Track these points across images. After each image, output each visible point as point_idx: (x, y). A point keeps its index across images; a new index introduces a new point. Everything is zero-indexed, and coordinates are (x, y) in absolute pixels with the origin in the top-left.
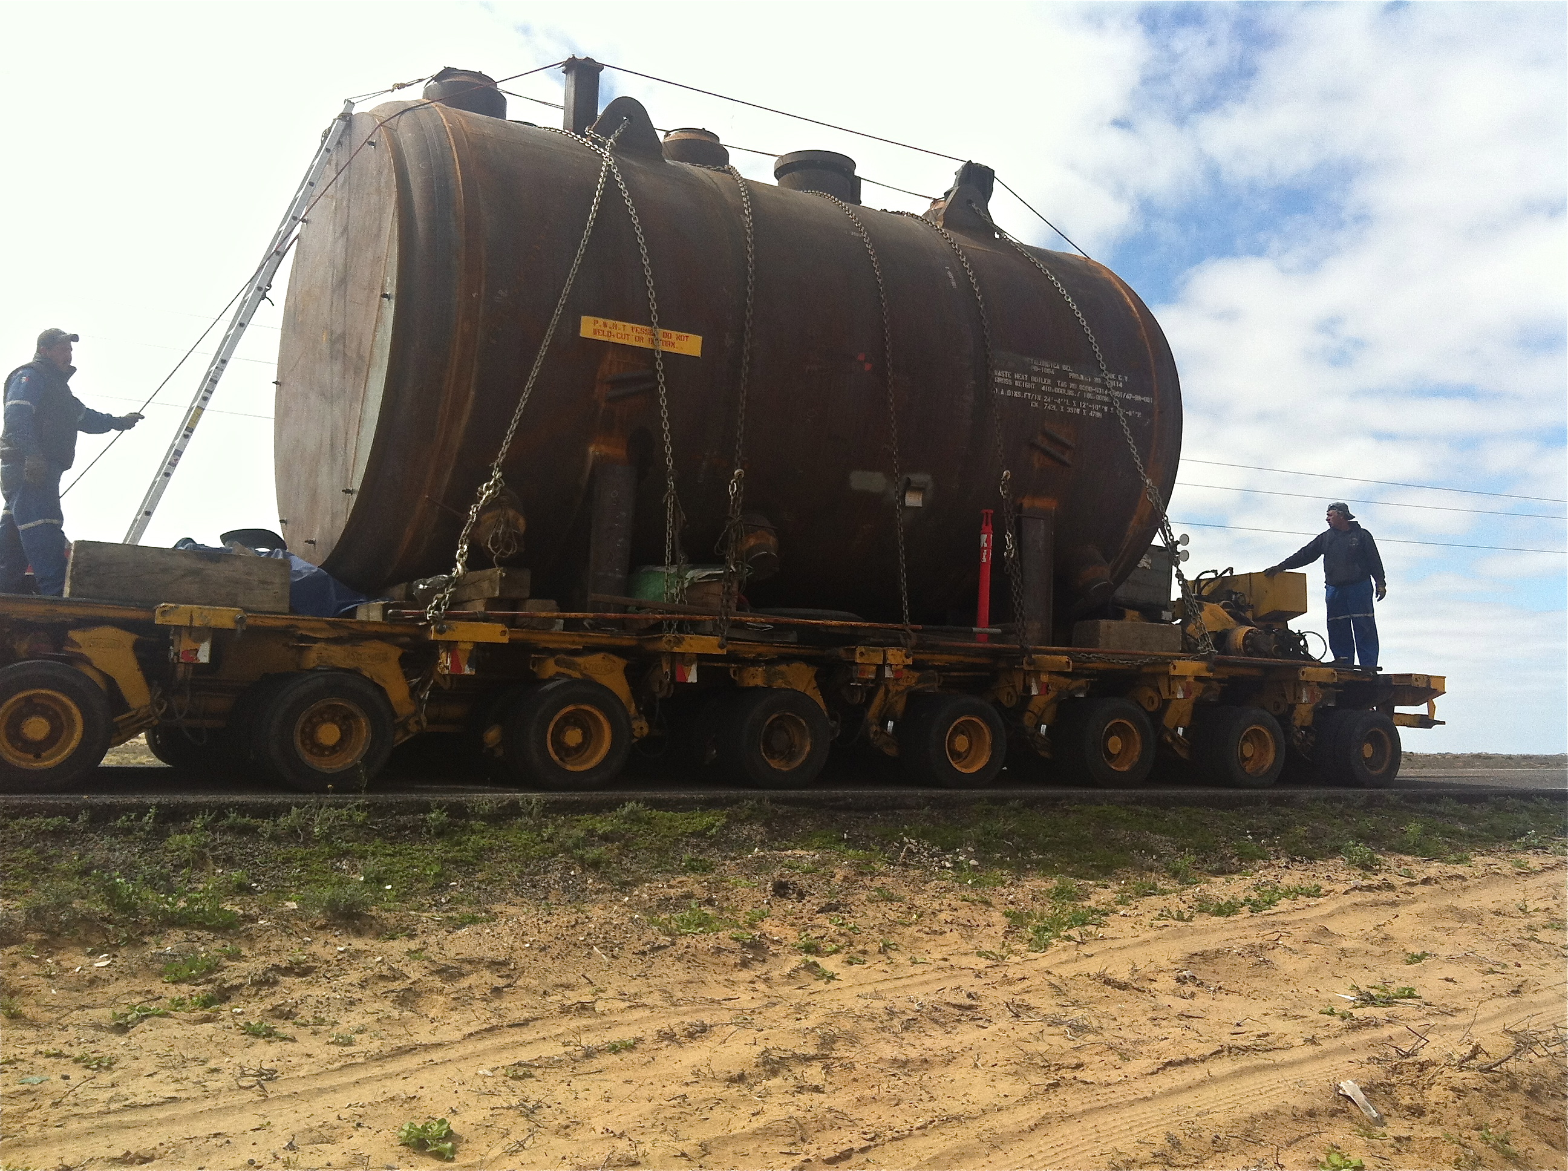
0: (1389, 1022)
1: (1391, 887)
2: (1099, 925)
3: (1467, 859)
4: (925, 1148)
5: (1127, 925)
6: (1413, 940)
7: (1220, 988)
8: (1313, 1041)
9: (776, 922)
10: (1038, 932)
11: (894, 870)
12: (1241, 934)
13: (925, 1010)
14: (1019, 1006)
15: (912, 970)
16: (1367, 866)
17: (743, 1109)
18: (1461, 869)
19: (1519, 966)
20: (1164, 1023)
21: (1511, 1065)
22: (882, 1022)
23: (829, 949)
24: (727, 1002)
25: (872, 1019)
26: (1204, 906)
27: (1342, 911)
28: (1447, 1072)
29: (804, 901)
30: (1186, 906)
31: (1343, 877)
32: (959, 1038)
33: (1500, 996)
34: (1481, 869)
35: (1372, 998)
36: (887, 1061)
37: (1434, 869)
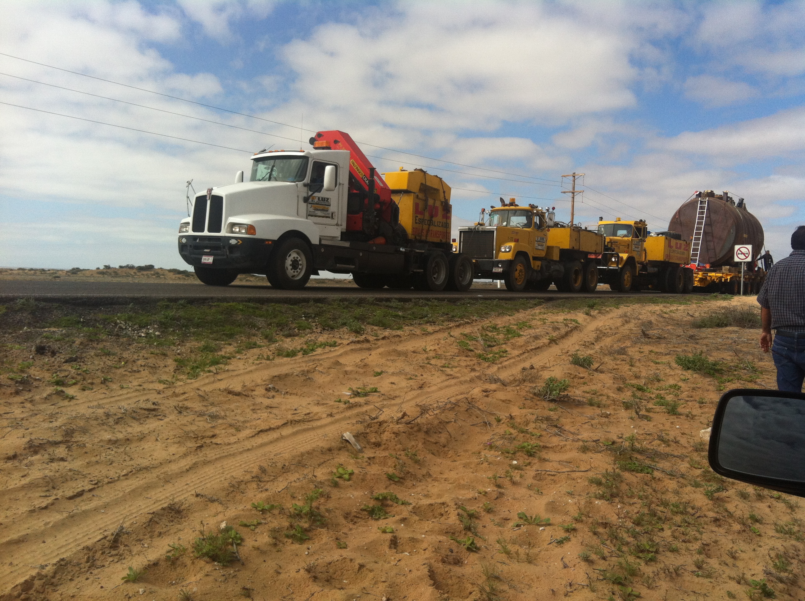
0: (366, 404)
1: (367, 341)
2: (226, 364)
3: (402, 328)
4: (127, 486)
5: (240, 364)
6: (377, 365)
7: (287, 392)
8: (331, 415)
9: (38, 368)
10: (193, 368)
11: (111, 339)
12: (298, 366)
13: (128, 413)
14: (181, 407)
15: (121, 392)
16: (358, 332)
17: (16, 474)
18: (399, 332)
19: (422, 375)
20: (259, 411)
21: (419, 420)
22: (102, 421)
23: (70, 383)
24: (6, 415)
25: (96, 419)
26: (280, 353)
27: (346, 353)
28: (391, 425)
29: (55, 357)
30: (271, 353)
31: (346, 337)
32: (147, 426)
33: (414, 389)
34: (408, 332)
35: (358, 393)
36: (105, 441)
37: (387, 333)
